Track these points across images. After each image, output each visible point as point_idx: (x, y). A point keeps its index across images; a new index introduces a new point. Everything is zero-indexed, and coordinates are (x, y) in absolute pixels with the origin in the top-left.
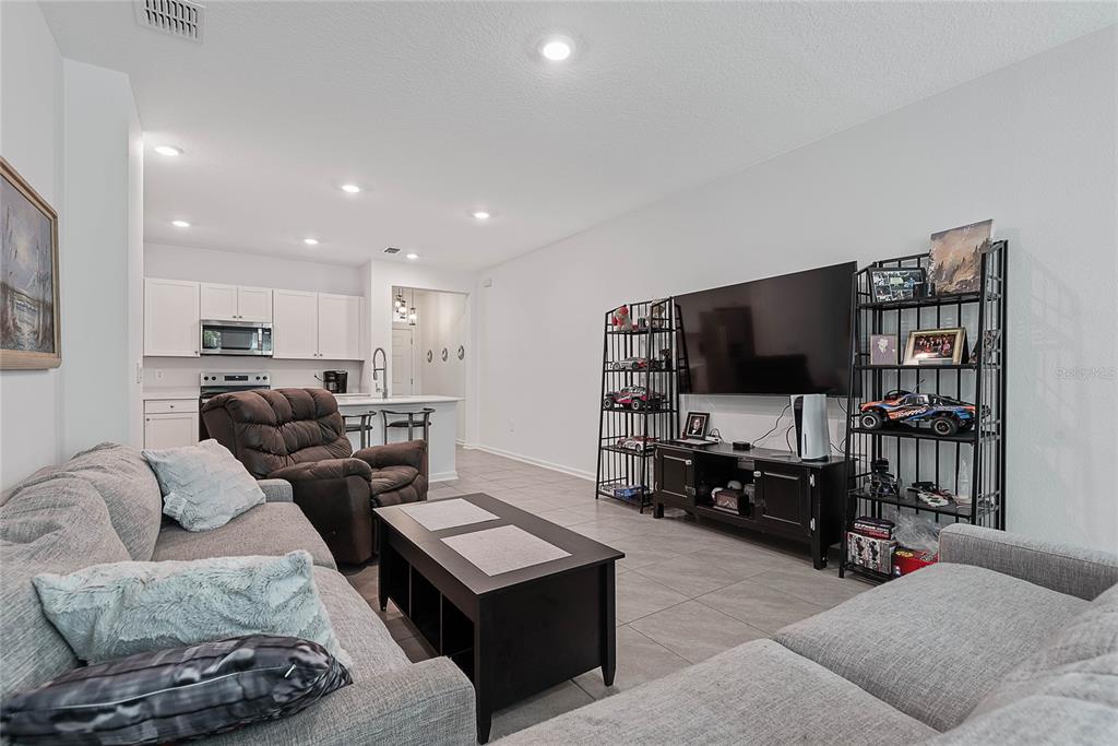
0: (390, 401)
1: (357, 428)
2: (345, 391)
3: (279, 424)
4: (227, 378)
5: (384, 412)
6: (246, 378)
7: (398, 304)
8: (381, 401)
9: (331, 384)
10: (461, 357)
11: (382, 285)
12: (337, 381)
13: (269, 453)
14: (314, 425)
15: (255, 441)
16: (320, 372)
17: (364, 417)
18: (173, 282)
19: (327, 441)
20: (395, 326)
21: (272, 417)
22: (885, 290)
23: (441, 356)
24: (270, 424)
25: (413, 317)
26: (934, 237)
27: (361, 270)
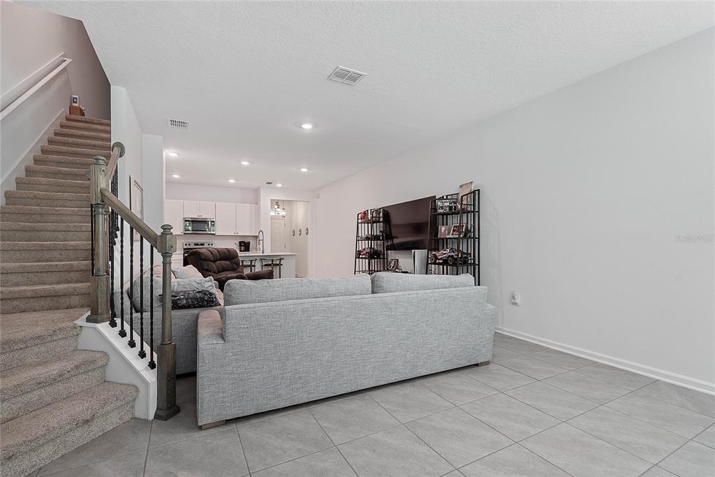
0: (265, 254)
1: (249, 266)
2: (249, 251)
3: (214, 261)
4: (195, 245)
5: (262, 259)
6: (203, 245)
7: (276, 207)
8: (261, 254)
9: (242, 247)
10: (307, 234)
11: (266, 199)
12: (245, 246)
13: (210, 271)
14: (228, 262)
15: (206, 267)
16: (237, 242)
17: (251, 261)
18: (174, 201)
19: (234, 270)
20: (272, 218)
21: (212, 259)
22: (442, 208)
23: (305, 232)
24: (211, 261)
25: (284, 213)
26: (461, 186)
27: (257, 191)
